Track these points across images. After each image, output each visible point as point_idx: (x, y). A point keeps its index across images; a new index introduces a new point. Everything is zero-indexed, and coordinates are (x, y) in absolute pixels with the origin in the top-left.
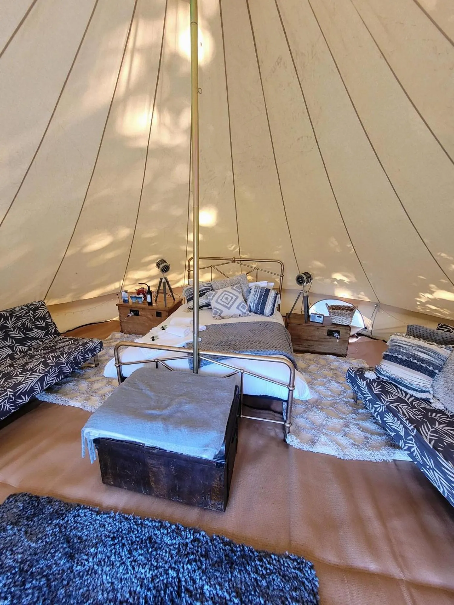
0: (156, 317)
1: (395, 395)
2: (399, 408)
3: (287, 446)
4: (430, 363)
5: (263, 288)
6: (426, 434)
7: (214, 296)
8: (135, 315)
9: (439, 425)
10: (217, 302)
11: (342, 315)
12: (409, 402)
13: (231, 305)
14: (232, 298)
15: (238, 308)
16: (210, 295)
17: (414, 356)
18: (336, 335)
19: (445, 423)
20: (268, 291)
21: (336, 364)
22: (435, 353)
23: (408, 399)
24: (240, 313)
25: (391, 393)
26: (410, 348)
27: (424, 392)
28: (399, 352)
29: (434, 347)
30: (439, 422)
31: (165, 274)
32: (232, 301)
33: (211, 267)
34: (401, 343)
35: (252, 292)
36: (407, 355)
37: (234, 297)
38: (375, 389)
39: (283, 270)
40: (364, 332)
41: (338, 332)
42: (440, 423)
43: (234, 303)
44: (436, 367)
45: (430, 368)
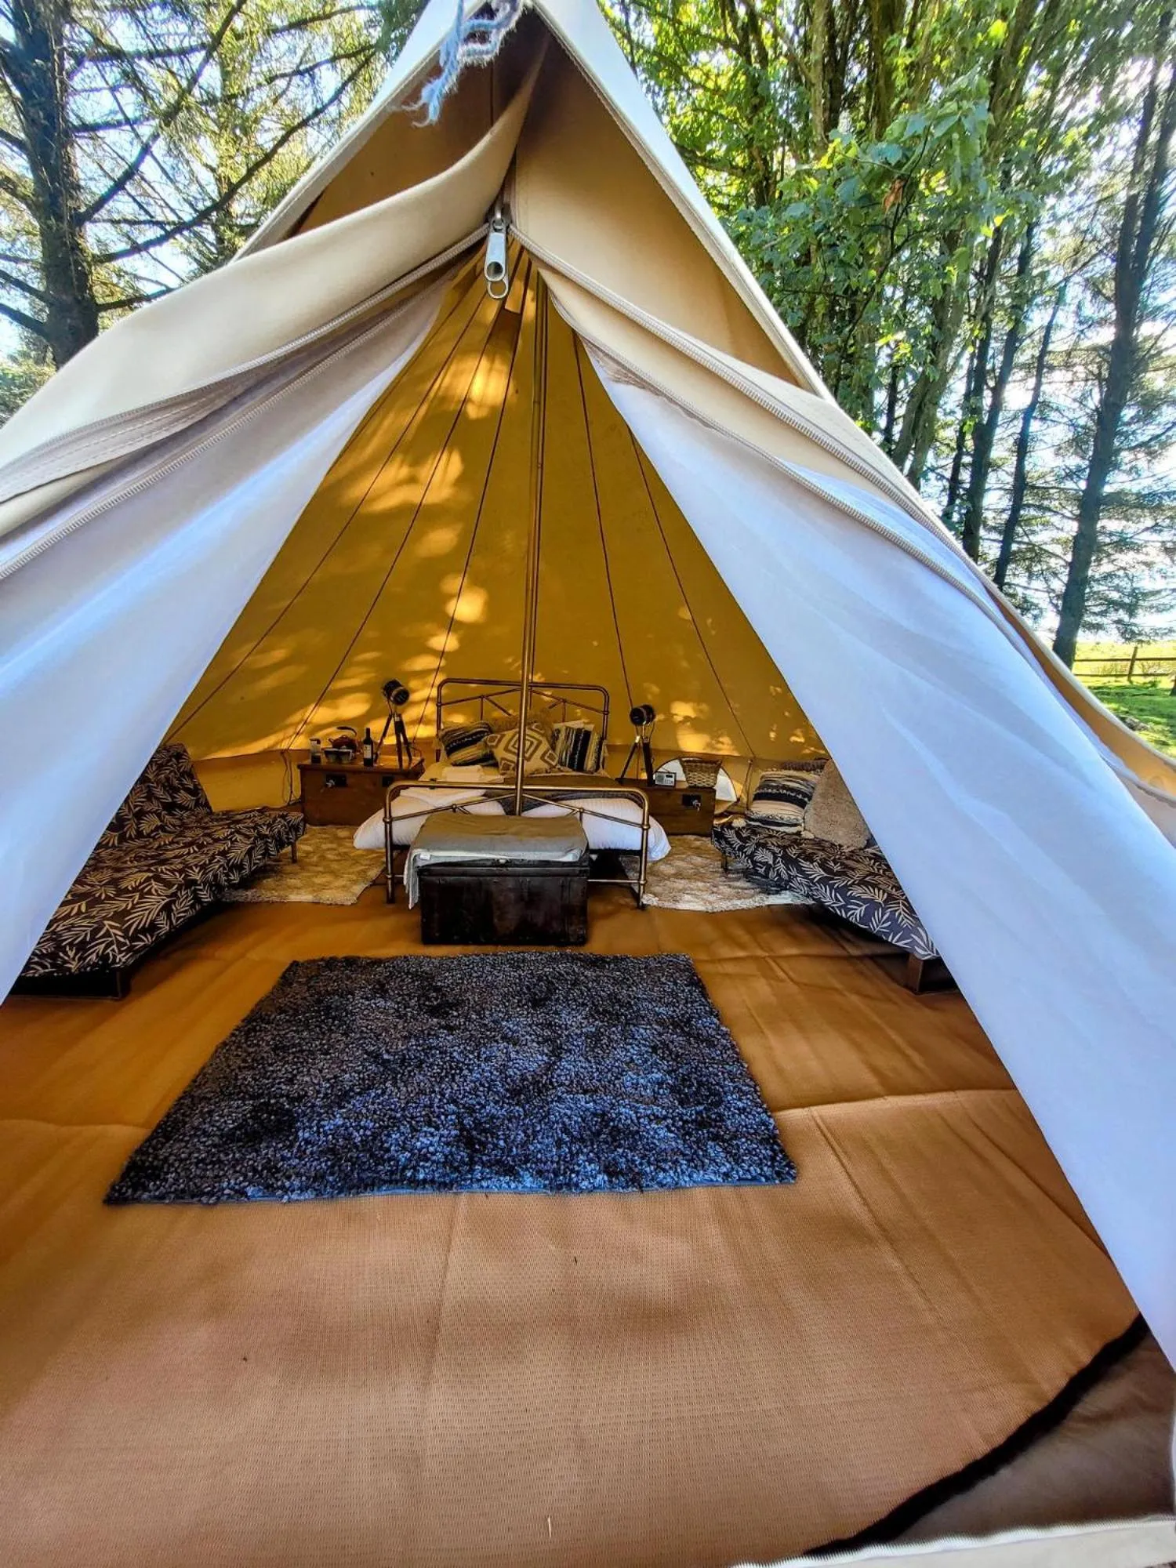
3: (643, 907)
4: (798, 791)
5: (579, 731)
7: (500, 741)
10: (506, 749)
11: (702, 771)
13: (532, 755)
14: (532, 743)
15: (542, 758)
16: (492, 740)
17: (784, 787)
18: (695, 802)
20: (588, 734)
21: (698, 843)
22: (803, 780)
24: (546, 766)
27: (795, 825)
28: (769, 787)
29: (803, 774)
31: (399, 708)
32: (532, 749)
33: (482, 697)
35: (562, 736)
36: (777, 787)
37: (535, 742)
39: (607, 703)
40: (736, 809)
41: (698, 798)
43: (534, 751)
44: (805, 795)
45: (800, 797)
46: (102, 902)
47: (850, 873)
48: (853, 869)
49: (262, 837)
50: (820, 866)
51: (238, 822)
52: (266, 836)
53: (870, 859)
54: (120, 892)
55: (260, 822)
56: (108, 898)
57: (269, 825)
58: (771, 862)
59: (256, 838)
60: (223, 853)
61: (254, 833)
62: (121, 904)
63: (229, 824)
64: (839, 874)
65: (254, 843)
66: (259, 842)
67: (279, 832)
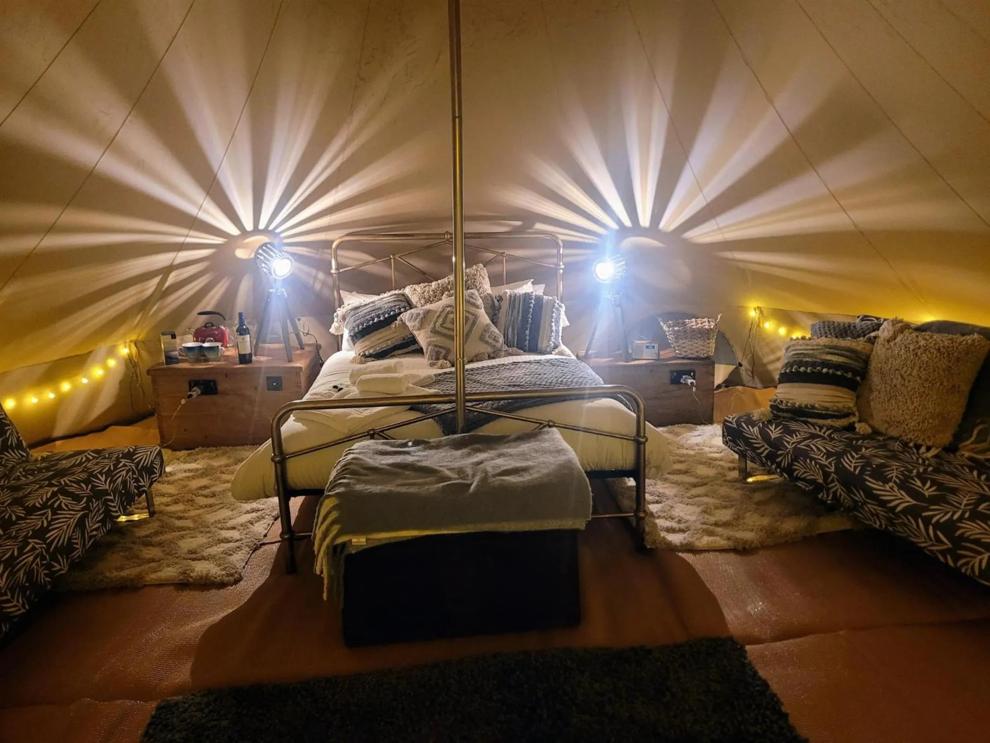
0: (267, 391)
1: (805, 432)
2: (812, 446)
4: (848, 368)
6: (849, 463)
8: (205, 392)
9: (866, 450)
12: (826, 436)
17: (822, 363)
18: (688, 379)
19: (874, 447)
22: (850, 350)
23: (824, 433)
25: (798, 431)
26: (815, 352)
27: (846, 415)
30: (865, 447)
34: (800, 350)
36: (813, 364)
38: (774, 432)
41: (691, 373)
42: (867, 448)
44: (856, 372)
45: (850, 375)
46: (15, 523)
47: (951, 498)
48: (954, 491)
49: (98, 494)
50: (901, 486)
51: (63, 473)
52: (105, 492)
53: (971, 470)
54: (31, 511)
55: (96, 469)
56: (19, 518)
57: (109, 474)
58: (820, 481)
59: (89, 500)
60: (40, 534)
61: (86, 490)
62: (36, 522)
63: (49, 479)
64: (933, 500)
65: (87, 508)
66: (95, 504)
67: (124, 482)
